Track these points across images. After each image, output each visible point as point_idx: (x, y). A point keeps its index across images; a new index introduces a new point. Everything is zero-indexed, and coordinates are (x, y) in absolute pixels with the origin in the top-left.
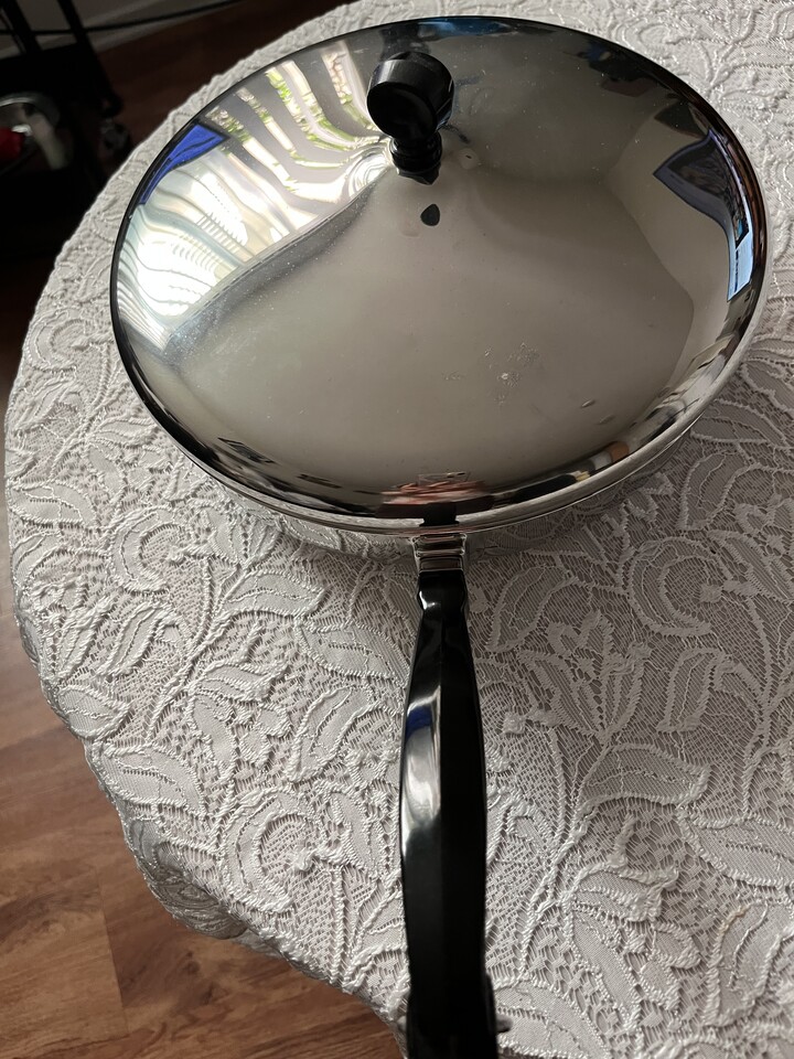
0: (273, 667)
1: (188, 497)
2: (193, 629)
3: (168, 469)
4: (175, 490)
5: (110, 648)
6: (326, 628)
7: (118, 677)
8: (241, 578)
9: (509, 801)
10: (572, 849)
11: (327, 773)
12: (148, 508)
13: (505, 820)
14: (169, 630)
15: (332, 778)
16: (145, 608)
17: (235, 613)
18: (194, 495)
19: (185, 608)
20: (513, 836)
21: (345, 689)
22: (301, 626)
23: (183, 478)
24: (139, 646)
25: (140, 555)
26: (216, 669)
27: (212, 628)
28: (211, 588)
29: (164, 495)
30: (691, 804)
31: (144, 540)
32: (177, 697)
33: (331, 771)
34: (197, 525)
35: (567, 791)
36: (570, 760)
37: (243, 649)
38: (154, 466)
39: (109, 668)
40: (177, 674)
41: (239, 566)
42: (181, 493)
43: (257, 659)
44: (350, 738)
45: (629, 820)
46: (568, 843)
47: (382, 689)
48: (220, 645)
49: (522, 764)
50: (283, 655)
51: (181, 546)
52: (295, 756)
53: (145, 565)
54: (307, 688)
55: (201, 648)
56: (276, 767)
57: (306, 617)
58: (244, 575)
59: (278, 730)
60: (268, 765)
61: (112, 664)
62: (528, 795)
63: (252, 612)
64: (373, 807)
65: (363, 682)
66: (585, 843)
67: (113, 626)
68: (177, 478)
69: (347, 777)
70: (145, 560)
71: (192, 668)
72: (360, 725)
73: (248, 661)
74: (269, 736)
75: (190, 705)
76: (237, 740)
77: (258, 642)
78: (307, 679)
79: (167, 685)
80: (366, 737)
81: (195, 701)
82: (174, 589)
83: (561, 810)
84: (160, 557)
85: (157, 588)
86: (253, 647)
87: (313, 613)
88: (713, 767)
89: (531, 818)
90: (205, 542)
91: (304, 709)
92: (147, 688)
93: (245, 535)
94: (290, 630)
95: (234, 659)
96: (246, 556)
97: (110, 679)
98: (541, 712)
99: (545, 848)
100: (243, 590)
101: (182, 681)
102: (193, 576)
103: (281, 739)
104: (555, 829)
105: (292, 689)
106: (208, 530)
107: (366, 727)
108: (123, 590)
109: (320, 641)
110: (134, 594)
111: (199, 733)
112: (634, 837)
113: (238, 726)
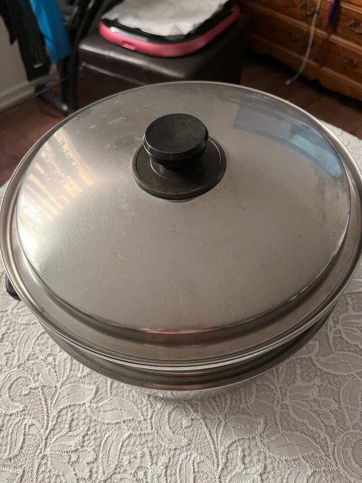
0: (82, 429)
1: (25, 362)
2: (42, 424)
3: (13, 351)
4: (19, 360)
5: (6, 445)
6: (100, 404)
7: (14, 458)
8: (58, 392)
9: (193, 456)
10: (223, 469)
11: (116, 471)
12: (8, 372)
13: (194, 466)
14: (31, 427)
15: (119, 473)
16: (18, 421)
17: (59, 410)
18: (28, 360)
19: (36, 415)
20: (198, 472)
21: (115, 430)
22: (90, 406)
23: (21, 354)
24: (19, 440)
25: (10, 396)
26: (56, 439)
27: (51, 420)
28: (46, 401)
29: (14, 364)
30: (261, 435)
31: (10, 388)
32: (42, 458)
33: (118, 470)
34: (33, 374)
35: (214, 445)
36: (212, 431)
37: (67, 426)
38: (7, 351)
39: (9, 454)
40: (40, 447)
41: (56, 387)
42: (22, 361)
43: (74, 428)
44: (122, 452)
45: (240, 449)
46: (220, 467)
47: (130, 424)
48: (56, 427)
49: (194, 439)
50: (85, 423)
51: (27, 386)
52: (101, 468)
53: (12, 400)
54: (99, 435)
55: (48, 431)
56: (95, 476)
57: (91, 401)
58: (59, 391)
59: (90, 459)
60: (91, 476)
61: (10, 452)
62: (199, 452)
63: (67, 407)
64: (139, 480)
65: (122, 424)
66: (227, 465)
67: (5, 434)
68: (19, 354)
69: (125, 470)
70: (12, 398)
71: (46, 442)
72: (125, 445)
73: (70, 431)
74: (88, 463)
75: (49, 460)
76: (74, 469)
77: (72, 420)
78: (98, 431)
79: (37, 454)
80: (129, 449)
81: (51, 458)
82: (29, 408)
83: (214, 453)
84: (19, 394)
85: (22, 409)
86: (71, 423)
87: (93, 399)
88: (265, 416)
89: (204, 461)
90: (38, 380)
91: (100, 445)
92: (28, 458)
93: (56, 372)
94: (85, 410)
95: (64, 432)
96: (58, 381)
97: (10, 459)
98: (195, 414)
99: (212, 472)
100: (60, 397)
101: (43, 450)
102: (36, 399)
103: (93, 463)
105: (92, 438)
106: (38, 374)
107: (128, 444)
108: (5, 415)
109: (99, 411)
110: (11, 415)
111: (57, 472)
112: (244, 456)
113: (73, 463)
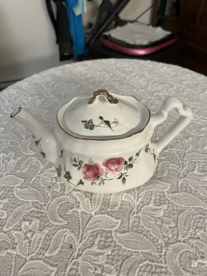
62: (71, 230)
80: (28, 217)
88: (122, 219)
91: (12, 211)
93: (6, 167)
98: (77, 208)
104: (78, 239)
